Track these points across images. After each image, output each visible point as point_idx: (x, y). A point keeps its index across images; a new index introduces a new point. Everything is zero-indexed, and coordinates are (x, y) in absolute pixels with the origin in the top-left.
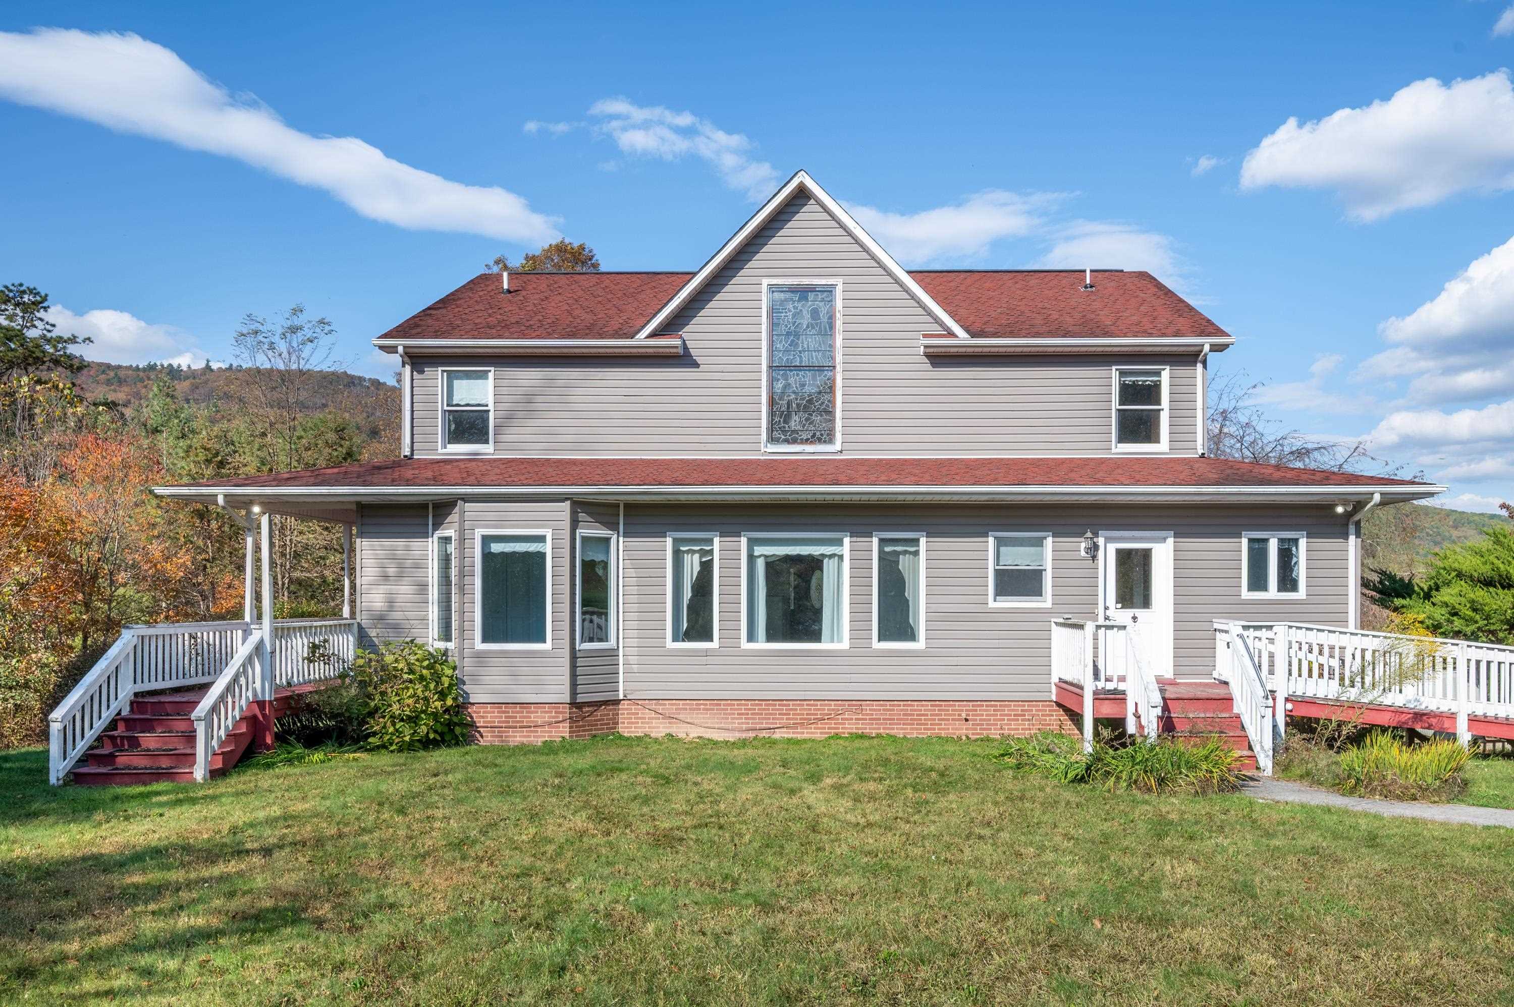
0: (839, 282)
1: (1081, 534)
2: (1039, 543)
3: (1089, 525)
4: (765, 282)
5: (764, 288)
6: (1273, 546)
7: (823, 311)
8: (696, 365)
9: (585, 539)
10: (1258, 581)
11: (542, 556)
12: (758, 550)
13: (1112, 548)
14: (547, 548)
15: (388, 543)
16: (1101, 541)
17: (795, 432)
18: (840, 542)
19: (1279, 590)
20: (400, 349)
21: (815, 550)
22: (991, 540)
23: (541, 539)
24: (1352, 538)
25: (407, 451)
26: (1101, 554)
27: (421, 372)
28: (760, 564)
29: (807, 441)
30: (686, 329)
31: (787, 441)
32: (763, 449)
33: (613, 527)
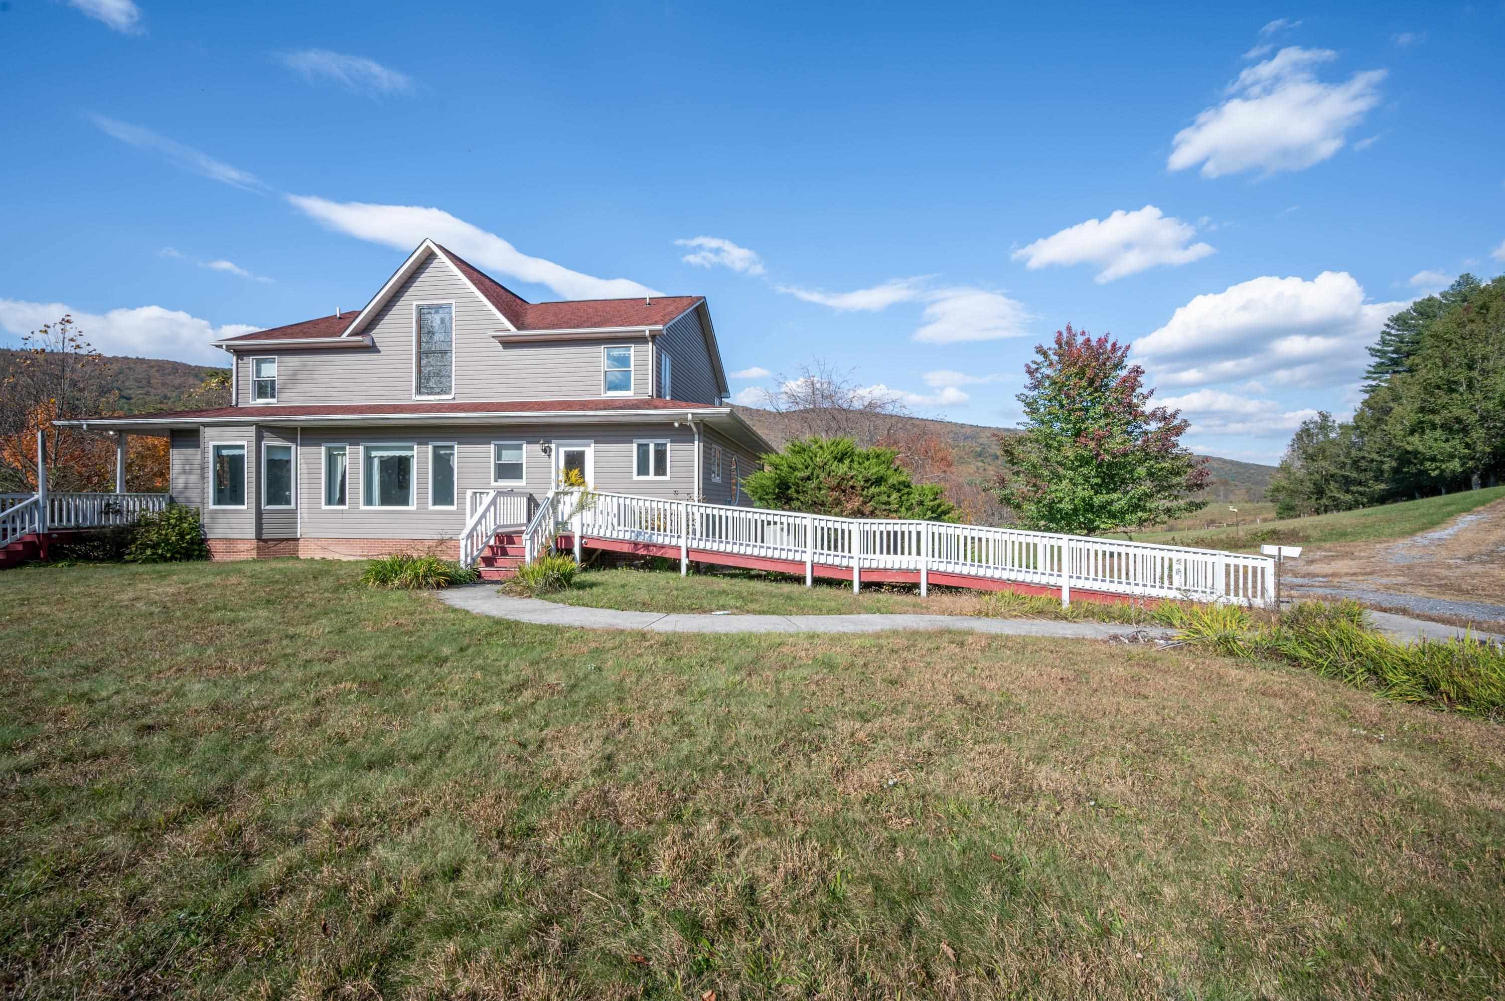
0: (453, 301)
1: (537, 443)
2: (520, 448)
3: (542, 437)
4: (415, 303)
5: (414, 307)
6: (652, 448)
7: (447, 319)
8: (379, 352)
9: (269, 448)
10: (643, 469)
11: (243, 456)
12: (374, 454)
13: (562, 451)
14: (245, 452)
15: (184, 451)
16: (553, 446)
17: (432, 388)
18: (411, 449)
19: (656, 475)
20: (224, 347)
21: (403, 453)
22: (492, 446)
23: (242, 447)
24: (696, 443)
25: (234, 403)
26: (553, 454)
27: (242, 359)
28: (376, 462)
29: (439, 393)
30: (375, 331)
31: (428, 394)
32: (414, 398)
33: (294, 440)
